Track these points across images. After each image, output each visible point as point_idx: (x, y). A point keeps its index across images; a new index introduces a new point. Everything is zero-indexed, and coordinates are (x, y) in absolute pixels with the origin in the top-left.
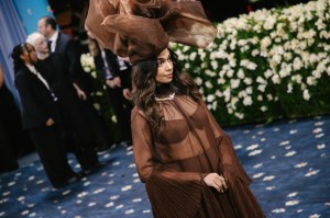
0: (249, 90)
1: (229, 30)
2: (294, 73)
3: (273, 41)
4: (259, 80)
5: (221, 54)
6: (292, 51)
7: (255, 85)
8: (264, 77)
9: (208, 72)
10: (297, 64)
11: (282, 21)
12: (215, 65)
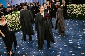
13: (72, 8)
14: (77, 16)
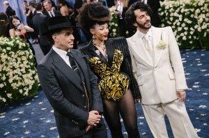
0: (186, 33)
1: (181, 3)
3: (201, 11)
4: (191, 29)
5: (176, 14)
7: (189, 31)
8: (194, 28)
9: (168, 22)
12: (171, 19)
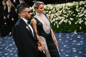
2: (56, 21)
6: (56, 15)
10: (57, 19)
11: (54, 8)
13: (47, 12)
14: (58, 27)
